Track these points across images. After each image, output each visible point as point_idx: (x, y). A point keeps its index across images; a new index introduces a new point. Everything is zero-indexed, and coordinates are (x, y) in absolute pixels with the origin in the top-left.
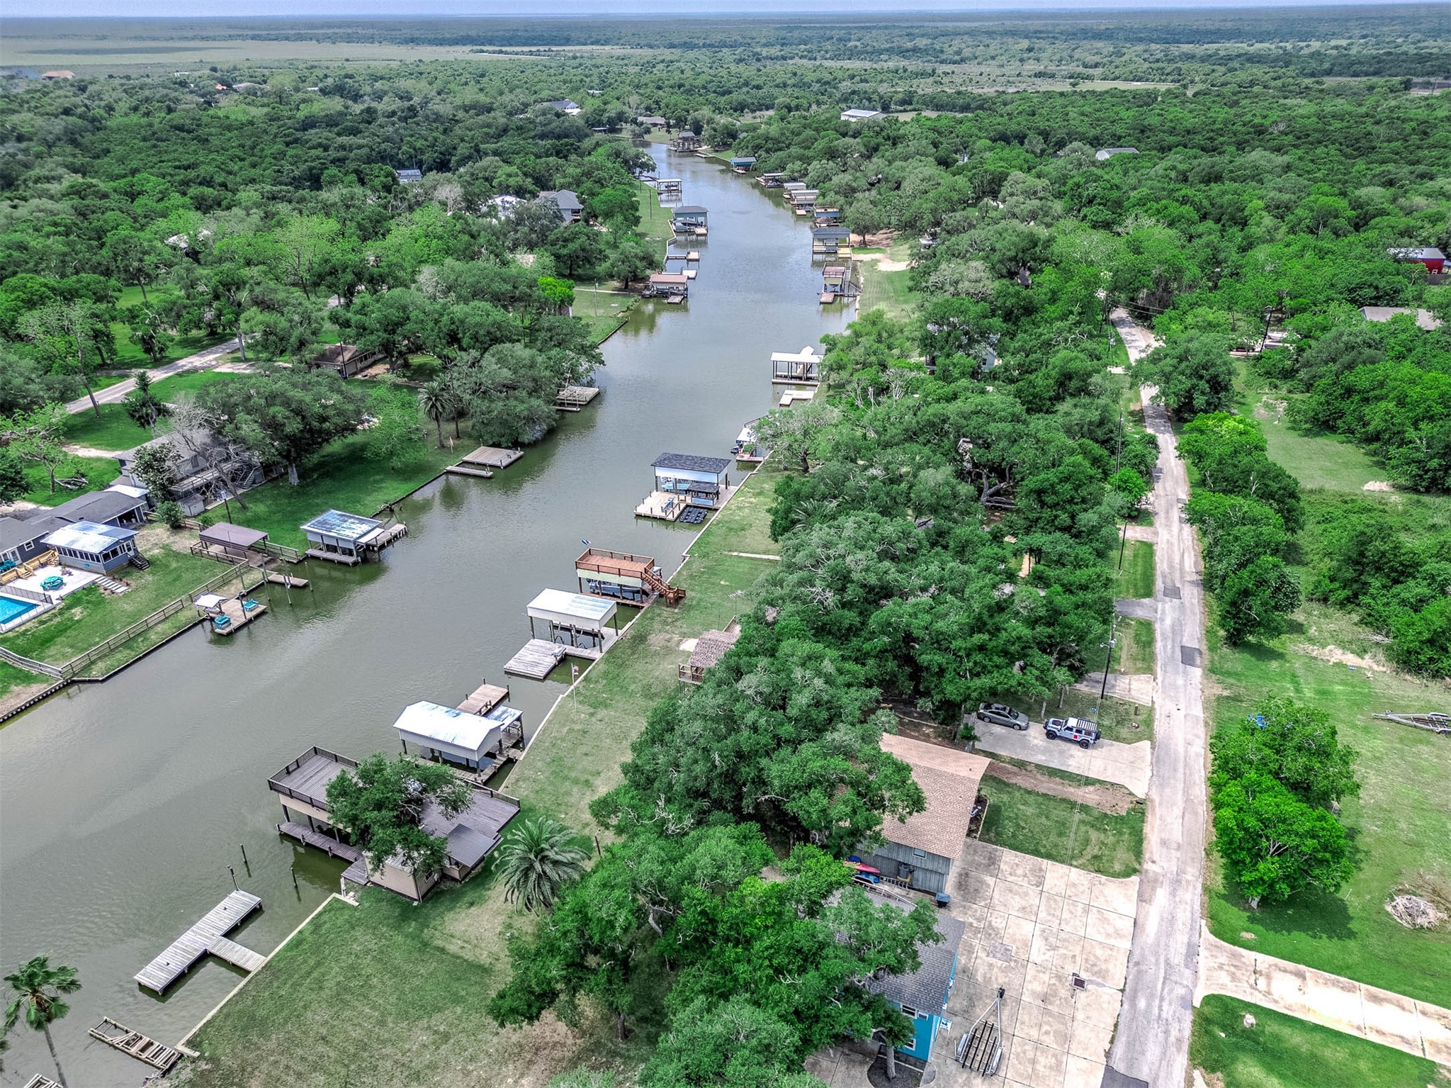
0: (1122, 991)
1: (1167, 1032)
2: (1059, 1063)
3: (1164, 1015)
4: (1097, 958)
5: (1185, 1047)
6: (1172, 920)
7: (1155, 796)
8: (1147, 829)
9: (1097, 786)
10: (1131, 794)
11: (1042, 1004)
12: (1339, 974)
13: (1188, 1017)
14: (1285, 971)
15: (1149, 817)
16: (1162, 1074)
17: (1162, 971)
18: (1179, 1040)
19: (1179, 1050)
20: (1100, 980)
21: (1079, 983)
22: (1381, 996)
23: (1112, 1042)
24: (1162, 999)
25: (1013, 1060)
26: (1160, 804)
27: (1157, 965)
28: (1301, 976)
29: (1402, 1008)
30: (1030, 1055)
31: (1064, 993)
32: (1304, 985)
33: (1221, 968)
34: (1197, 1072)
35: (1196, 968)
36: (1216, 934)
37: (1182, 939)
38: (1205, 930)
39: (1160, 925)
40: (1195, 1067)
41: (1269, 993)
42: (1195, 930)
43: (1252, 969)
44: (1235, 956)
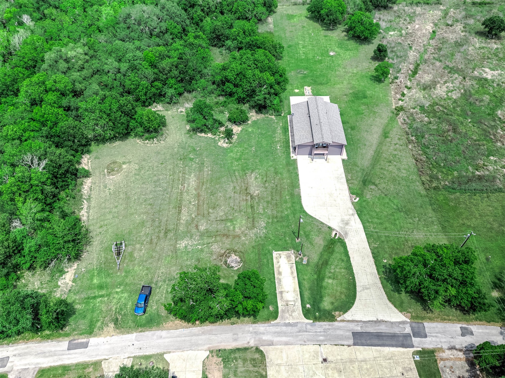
0: (320, 345)
1: (329, 329)
2: (362, 361)
3: (322, 330)
4: (310, 356)
5: (331, 323)
6: (275, 333)
7: (206, 347)
8: (230, 348)
9: (207, 373)
10: (208, 357)
12: (275, 282)
13: (318, 323)
14: (281, 297)
15: (222, 347)
16: (346, 329)
17: (304, 333)
18: (329, 325)
19: (333, 325)
20: (320, 353)
21: (325, 360)
22: (277, 272)
23: (343, 345)
24: (316, 332)
26: (210, 344)
27: (301, 335)
28: (281, 293)
29: (279, 267)
30: (366, 371)
31: (333, 365)
32: (285, 291)
33: (291, 315)
34: (338, 319)
35: (295, 323)
36: (276, 318)
37: (284, 328)
38: (276, 321)
39: (282, 336)
40: (336, 320)
41: (294, 301)
42: (277, 325)
43: (286, 306)
44: (283, 311)
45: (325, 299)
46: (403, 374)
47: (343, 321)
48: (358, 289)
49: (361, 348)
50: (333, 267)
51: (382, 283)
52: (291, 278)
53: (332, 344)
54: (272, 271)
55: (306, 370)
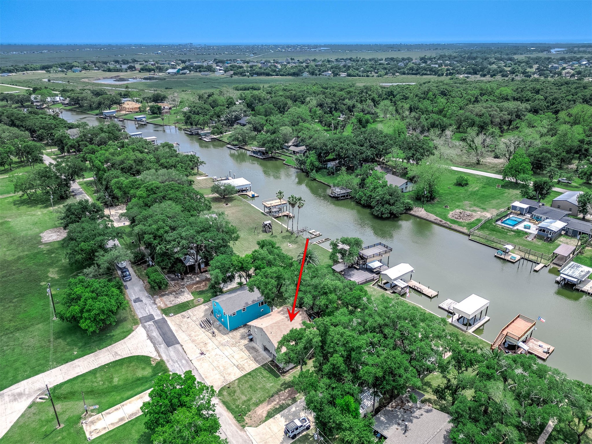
0: (191, 360)
4: (204, 362)
5: (166, 362)
9: (264, 419)
10: (250, 426)
11: (205, 343)
13: (170, 368)
18: (168, 362)
19: (167, 360)
20: (198, 358)
21: (202, 354)
29: (112, 424)
45: (140, 376)
46: (188, 317)
47: (160, 356)
48: (118, 358)
49: (179, 340)
50: (96, 384)
51: (106, 347)
52: (124, 408)
53: (185, 354)
54: (121, 428)
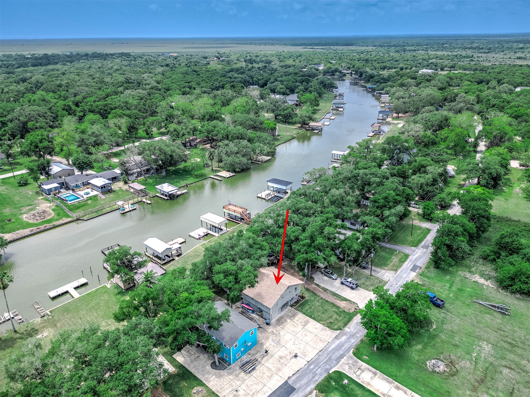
0: (308, 362)
1: (314, 377)
2: (272, 376)
3: (317, 372)
4: (307, 351)
5: (317, 383)
6: (343, 345)
8: (355, 318)
9: (348, 302)
11: (279, 359)
12: (390, 377)
13: (325, 375)
14: (370, 371)
16: (303, 388)
17: (326, 360)
18: (316, 381)
19: (314, 383)
20: (303, 357)
21: (296, 356)
22: (401, 387)
23: (293, 375)
24: (320, 367)
25: (258, 371)
27: (326, 357)
28: (375, 374)
29: (406, 393)
30: (264, 371)
31: (288, 357)
32: (374, 377)
33: (348, 364)
34: (315, 391)
35: (339, 362)
36: (354, 354)
37: (341, 352)
38: (351, 351)
39: (336, 346)
40: (315, 390)
41: (359, 376)
42: (348, 351)
43: (359, 367)
44: (356, 362)
46: (236, 391)
49: (279, 384)
53: (302, 369)
54: (405, 384)
55: (301, 342)
